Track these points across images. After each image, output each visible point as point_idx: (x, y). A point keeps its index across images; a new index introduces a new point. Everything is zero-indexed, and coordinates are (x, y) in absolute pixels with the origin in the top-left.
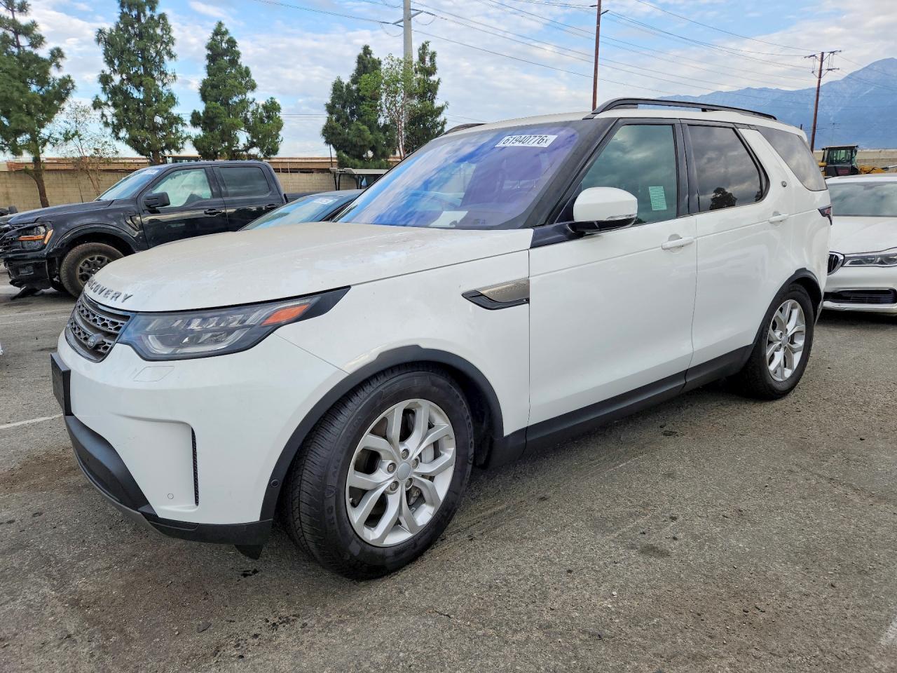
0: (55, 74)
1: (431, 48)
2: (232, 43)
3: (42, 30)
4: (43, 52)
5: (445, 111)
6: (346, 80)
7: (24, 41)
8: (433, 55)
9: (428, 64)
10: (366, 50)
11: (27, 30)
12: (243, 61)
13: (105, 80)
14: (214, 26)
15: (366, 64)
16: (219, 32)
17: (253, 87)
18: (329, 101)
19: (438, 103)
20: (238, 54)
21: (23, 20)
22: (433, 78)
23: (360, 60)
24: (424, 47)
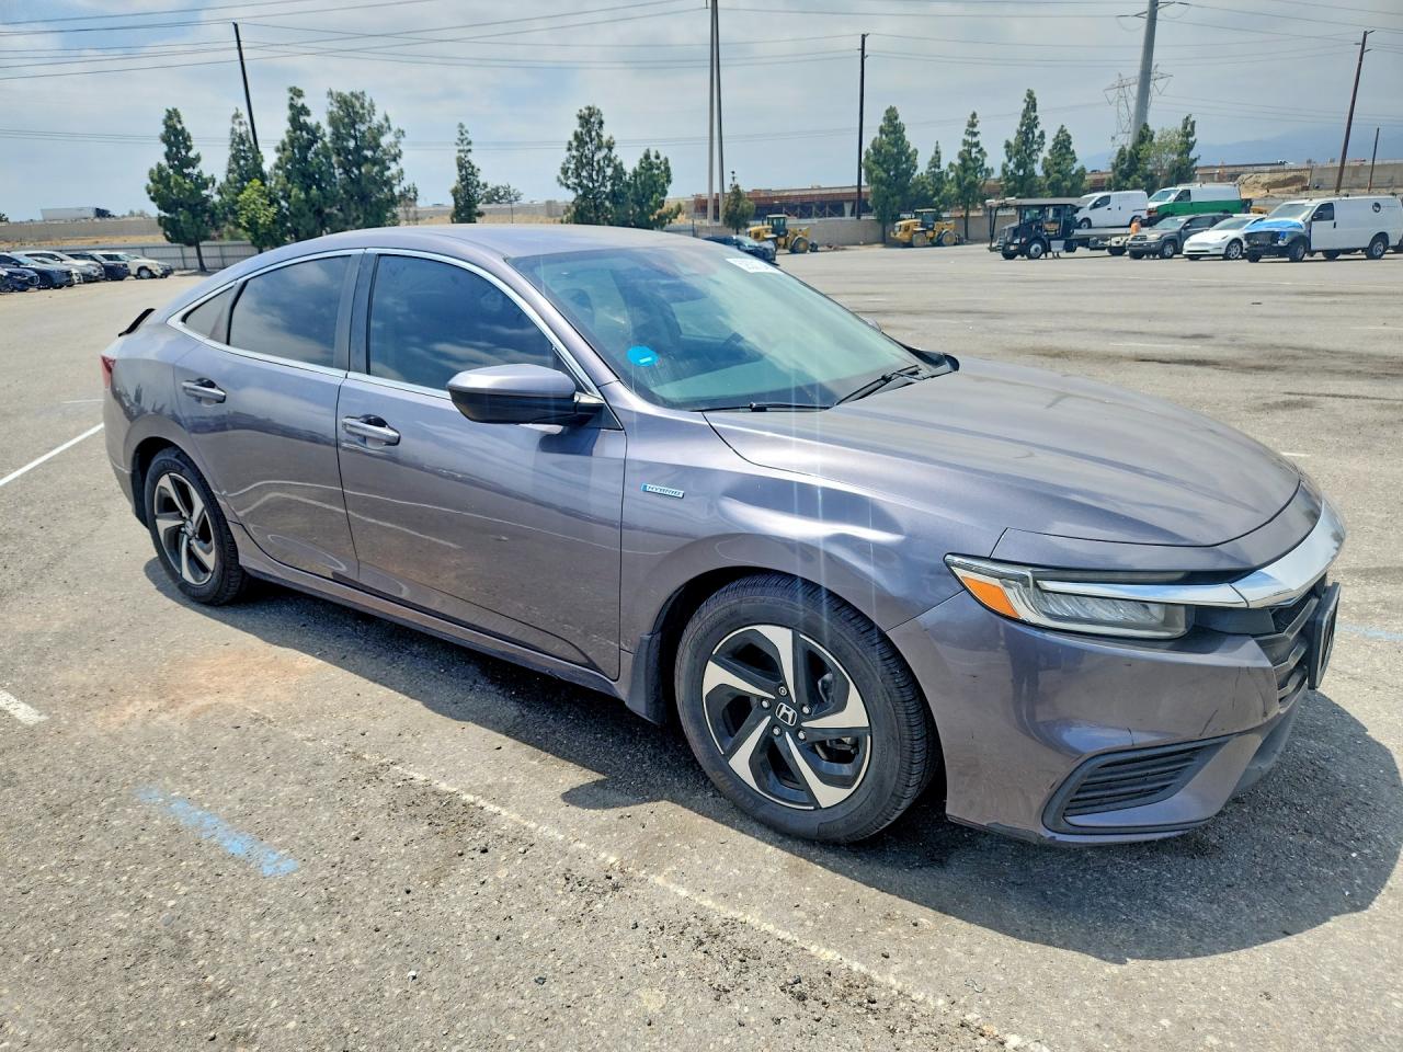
1: (1191, 120)
2: (1069, 137)
3: (981, 145)
4: (979, 156)
5: (1198, 161)
6: (1128, 148)
7: (974, 150)
8: (1193, 123)
9: (1189, 128)
11: (977, 145)
12: (1072, 148)
13: (1004, 167)
14: (1059, 127)
16: (1062, 131)
17: (1075, 160)
18: (1114, 161)
19: (1192, 155)
20: (1070, 143)
21: (975, 140)
22: (1191, 139)
24: (1187, 118)
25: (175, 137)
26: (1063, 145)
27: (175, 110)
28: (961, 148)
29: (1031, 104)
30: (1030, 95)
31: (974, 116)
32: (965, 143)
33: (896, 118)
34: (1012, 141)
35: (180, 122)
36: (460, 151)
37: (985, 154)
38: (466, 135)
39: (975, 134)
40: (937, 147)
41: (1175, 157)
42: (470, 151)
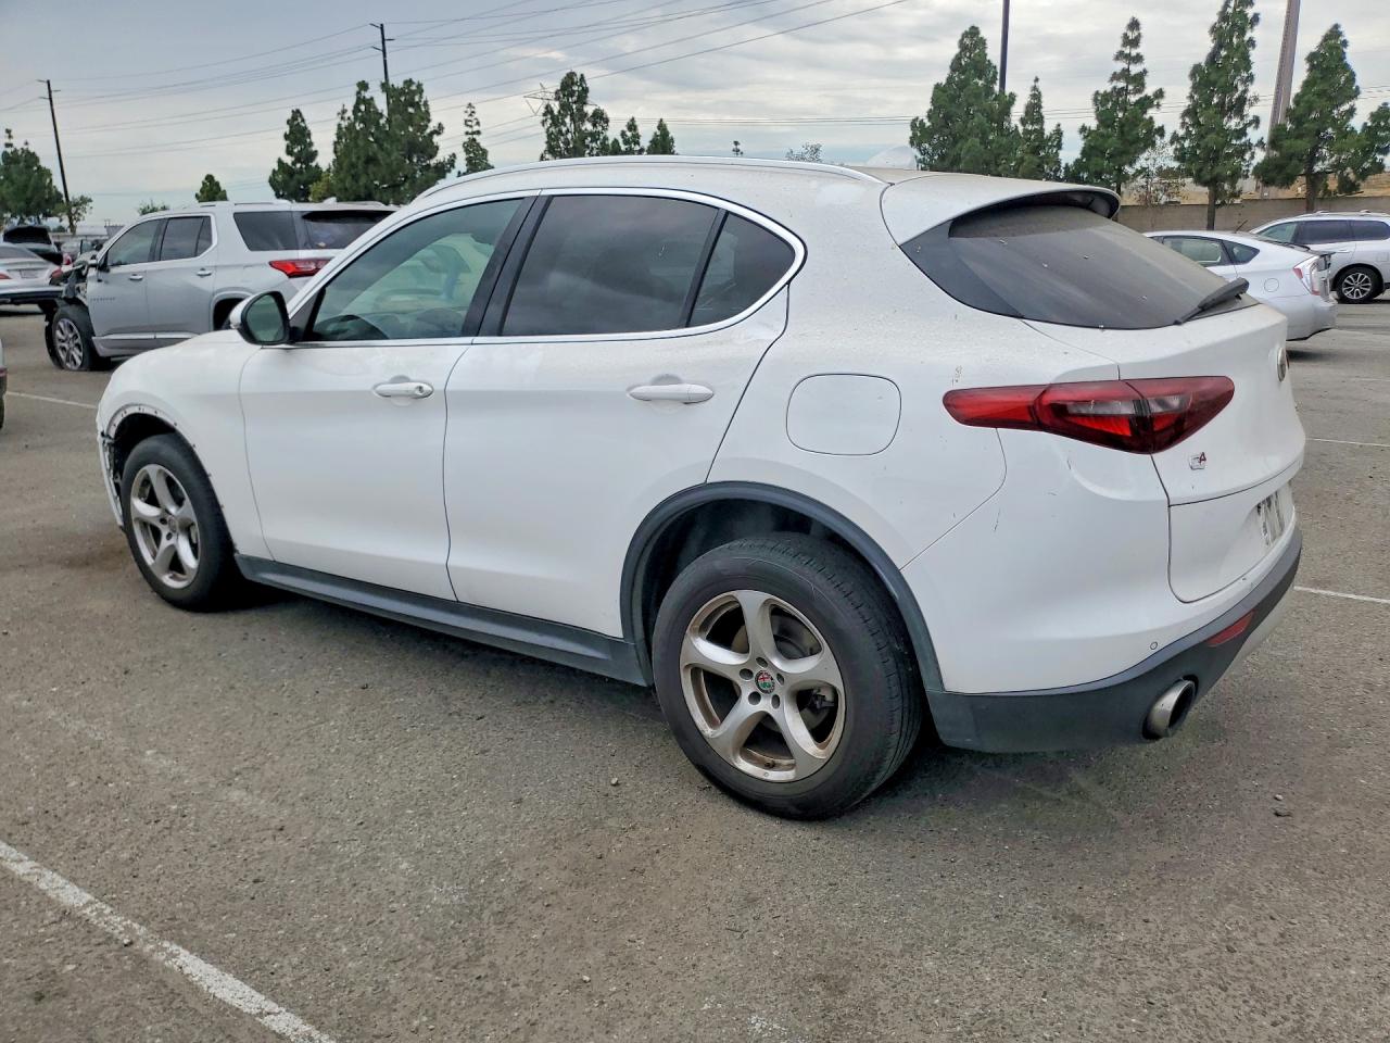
25: (298, 134)
27: (298, 111)
31: (1134, 25)
35: (303, 120)
36: (467, 133)
38: (476, 116)
39: (1138, 59)
40: (1035, 88)
42: (478, 133)
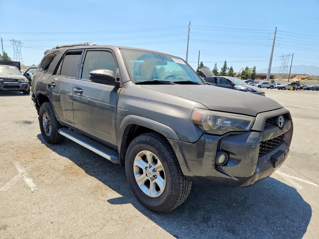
0: (217, 71)
1: (255, 66)
4: (217, 70)
6: (244, 70)
7: (216, 69)
8: (256, 67)
9: (255, 68)
10: (247, 67)
11: (216, 68)
13: (221, 72)
14: (231, 66)
15: (247, 69)
17: (233, 72)
18: (242, 72)
19: (256, 72)
21: (216, 67)
22: (255, 70)
23: (246, 68)
26: (231, 69)
28: (214, 69)
29: (226, 63)
30: (225, 61)
32: (214, 68)
33: (202, 63)
34: (222, 68)
37: (218, 70)
41: (252, 72)
